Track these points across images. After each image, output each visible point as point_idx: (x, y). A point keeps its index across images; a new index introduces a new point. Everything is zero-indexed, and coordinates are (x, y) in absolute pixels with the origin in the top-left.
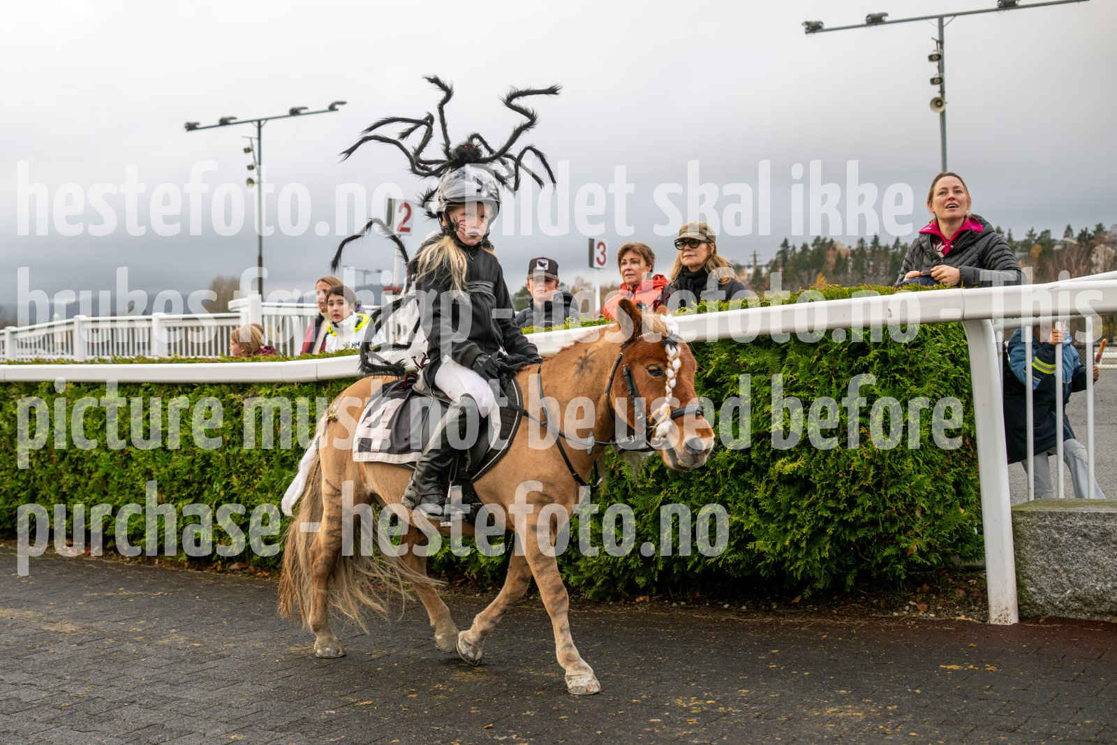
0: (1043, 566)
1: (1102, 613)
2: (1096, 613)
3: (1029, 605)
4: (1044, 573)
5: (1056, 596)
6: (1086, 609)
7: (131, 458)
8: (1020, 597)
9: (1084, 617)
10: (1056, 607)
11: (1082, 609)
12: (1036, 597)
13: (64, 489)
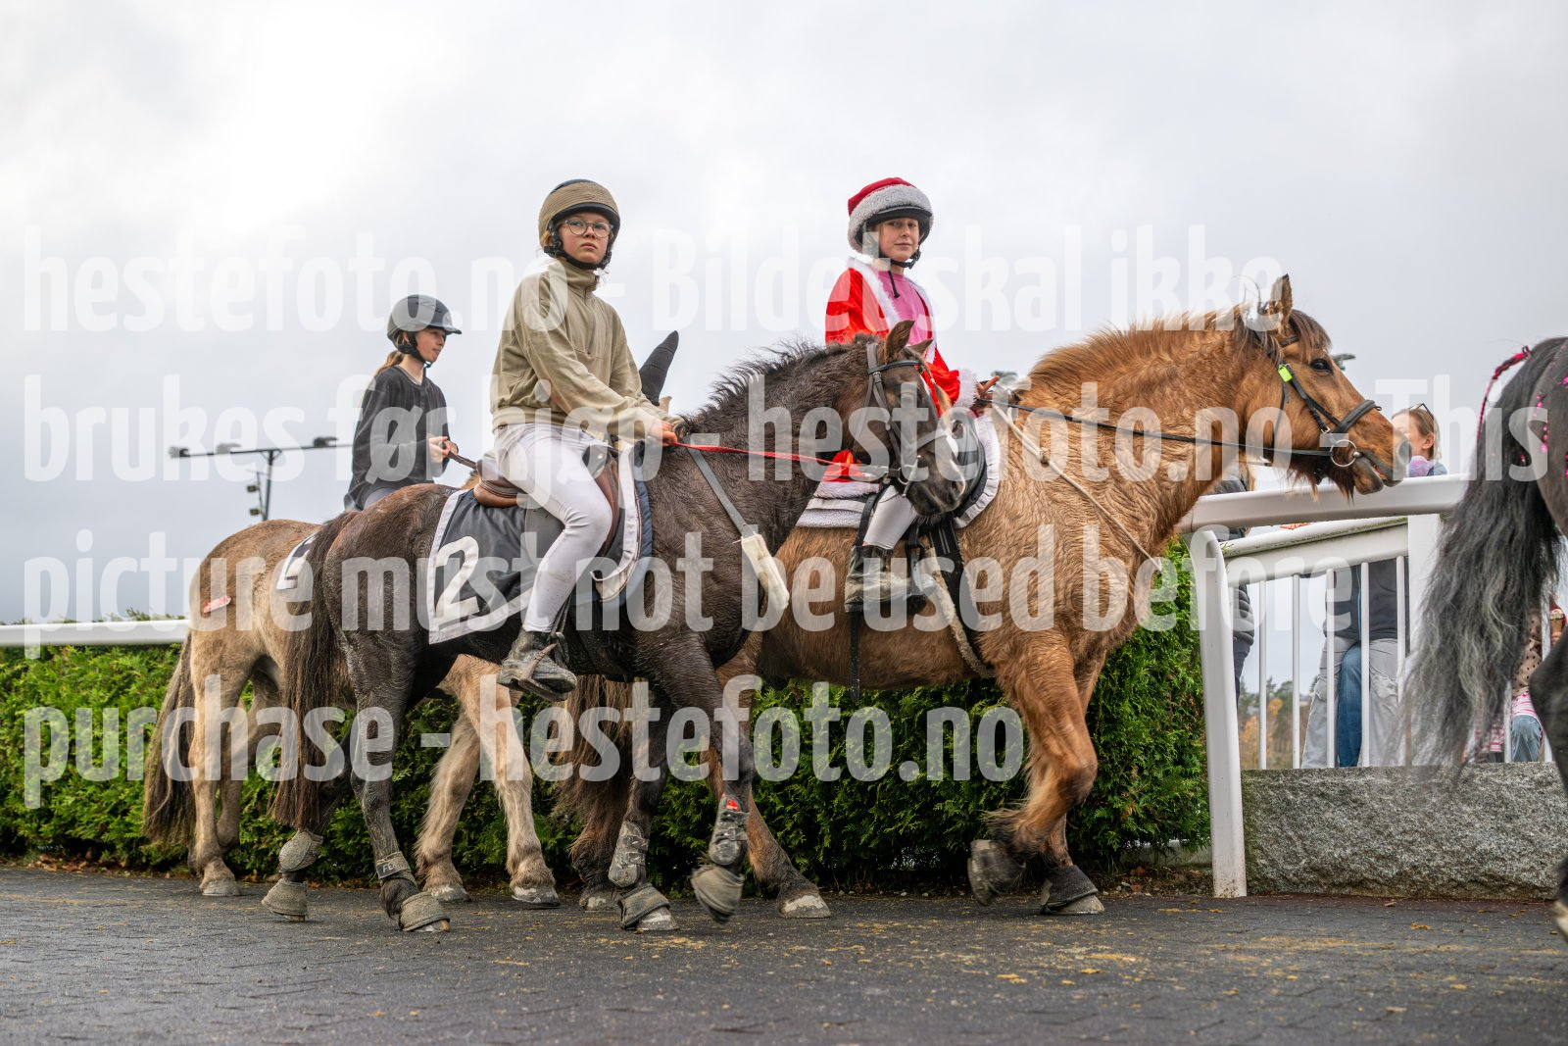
0: (1275, 833)
1: (1340, 885)
2: (1334, 885)
3: (1257, 879)
4: (1277, 842)
5: (1290, 867)
6: (1322, 881)
8: (1248, 871)
9: (1320, 891)
10: (1289, 881)
11: (1318, 882)
12: (1266, 870)
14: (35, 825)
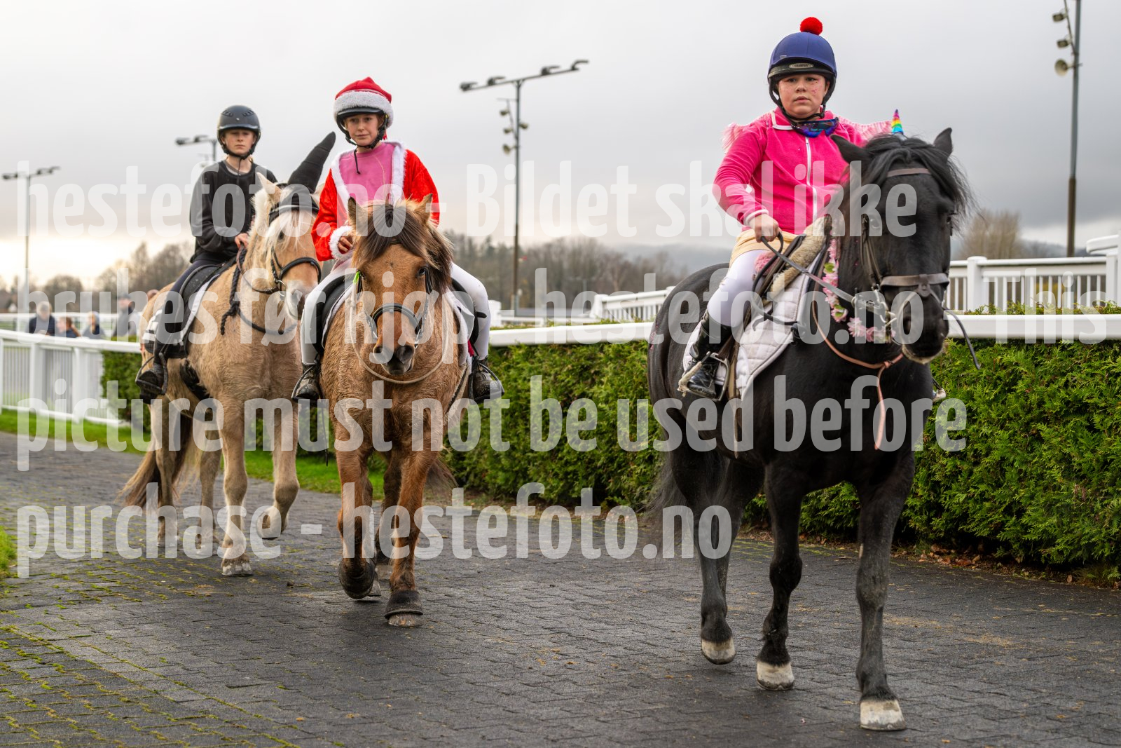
7: (1040, 439)
13: (937, 478)
14: (925, 517)
